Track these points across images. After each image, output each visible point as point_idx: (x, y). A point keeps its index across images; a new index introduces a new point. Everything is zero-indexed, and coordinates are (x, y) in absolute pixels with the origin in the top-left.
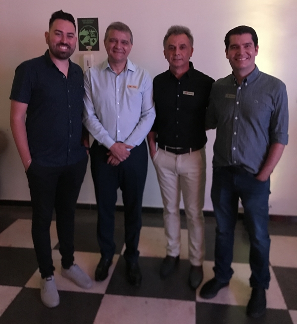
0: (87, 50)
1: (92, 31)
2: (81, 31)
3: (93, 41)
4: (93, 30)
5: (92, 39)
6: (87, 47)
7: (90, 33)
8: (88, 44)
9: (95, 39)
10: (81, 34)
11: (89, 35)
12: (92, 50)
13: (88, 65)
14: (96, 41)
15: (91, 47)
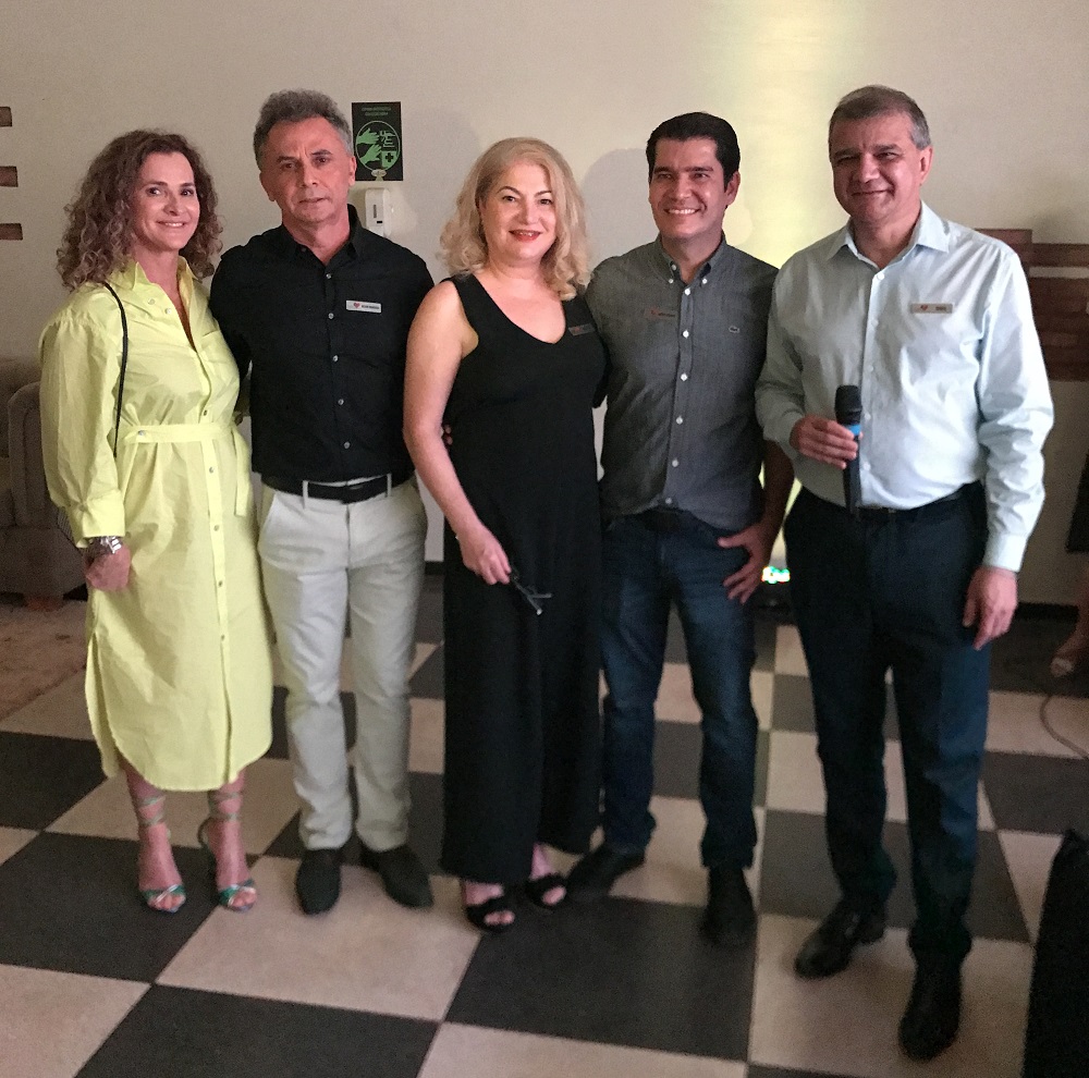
0: (374, 179)
1: (386, 135)
2: (361, 134)
3: (389, 158)
4: (388, 130)
5: (385, 154)
6: (374, 172)
7: (380, 138)
8: (377, 165)
9: (393, 153)
10: (360, 140)
11: (379, 142)
12: (385, 179)
13: (375, 216)
14: (396, 158)
15: (382, 173)
